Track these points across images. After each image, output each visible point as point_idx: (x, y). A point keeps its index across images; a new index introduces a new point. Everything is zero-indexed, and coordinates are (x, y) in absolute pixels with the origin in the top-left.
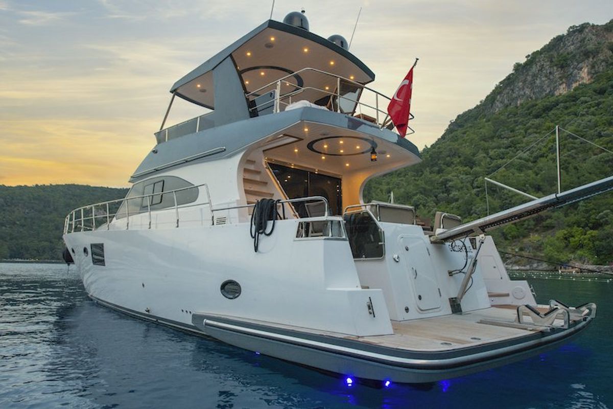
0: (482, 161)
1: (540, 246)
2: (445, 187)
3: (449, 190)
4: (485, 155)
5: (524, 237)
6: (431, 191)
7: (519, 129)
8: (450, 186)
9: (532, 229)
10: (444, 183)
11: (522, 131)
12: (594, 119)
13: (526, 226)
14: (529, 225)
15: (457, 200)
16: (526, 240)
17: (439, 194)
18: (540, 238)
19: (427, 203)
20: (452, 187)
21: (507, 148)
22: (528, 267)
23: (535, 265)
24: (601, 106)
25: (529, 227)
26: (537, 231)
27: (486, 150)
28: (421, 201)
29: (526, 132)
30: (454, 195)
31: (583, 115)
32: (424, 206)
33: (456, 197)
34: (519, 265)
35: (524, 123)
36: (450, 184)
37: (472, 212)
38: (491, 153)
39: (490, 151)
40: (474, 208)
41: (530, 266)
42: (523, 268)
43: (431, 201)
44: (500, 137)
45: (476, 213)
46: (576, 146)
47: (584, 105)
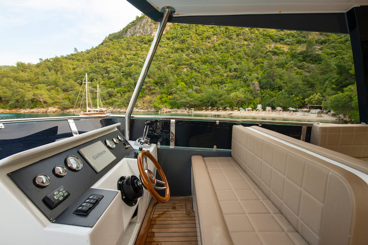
0: (124, 60)
1: (151, 101)
2: (107, 71)
3: (109, 72)
4: (125, 57)
5: (144, 97)
6: (99, 72)
7: (138, 48)
8: (109, 71)
9: (147, 94)
10: (105, 68)
11: (140, 49)
12: (167, 49)
13: (145, 92)
14: (146, 92)
15: (113, 78)
16: (145, 99)
17: (104, 74)
18: (150, 98)
19: (98, 78)
20: (110, 71)
21: (134, 55)
22: (146, 111)
23: (149, 110)
24: (169, 45)
25: (146, 93)
26: (149, 95)
27: (125, 55)
28: (94, 77)
29: (142, 50)
30: (112, 75)
31: (162, 47)
32: (96, 79)
33: (113, 76)
34: (143, 110)
35: (141, 45)
36: (109, 69)
37: (121, 84)
38: (128, 56)
39: (127, 55)
40: (122, 83)
41: (148, 110)
42: (145, 111)
43: (100, 77)
44: (130, 50)
45: (123, 85)
46: (161, 60)
47: (163, 43)
